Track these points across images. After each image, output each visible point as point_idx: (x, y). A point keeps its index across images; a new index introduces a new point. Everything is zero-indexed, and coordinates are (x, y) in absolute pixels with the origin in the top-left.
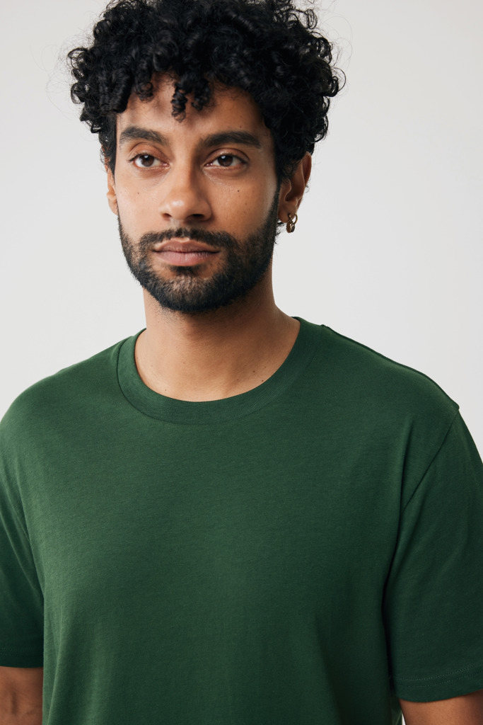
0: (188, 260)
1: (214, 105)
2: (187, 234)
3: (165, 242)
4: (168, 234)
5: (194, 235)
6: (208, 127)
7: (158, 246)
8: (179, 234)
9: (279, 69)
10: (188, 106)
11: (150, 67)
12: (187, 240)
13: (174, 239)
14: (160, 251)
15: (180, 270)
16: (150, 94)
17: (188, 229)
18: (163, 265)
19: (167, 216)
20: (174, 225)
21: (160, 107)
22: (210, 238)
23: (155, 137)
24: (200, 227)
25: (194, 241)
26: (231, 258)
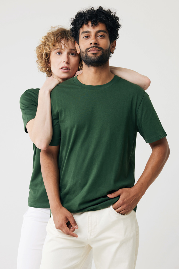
0: (95, 52)
1: (98, 24)
2: (95, 47)
3: (91, 49)
4: (91, 47)
5: (96, 47)
6: (98, 29)
7: (89, 50)
8: (93, 47)
9: (109, 20)
10: (94, 24)
11: (87, 19)
12: (95, 48)
13: (92, 48)
14: (89, 51)
15: (93, 54)
16: (87, 24)
17: (95, 46)
18: (90, 53)
19: (91, 44)
20: (92, 45)
21: (88, 26)
22: (99, 48)
23: (88, 32)
24: (97, 46)
25: (96, 48)
26: (103, 52)
